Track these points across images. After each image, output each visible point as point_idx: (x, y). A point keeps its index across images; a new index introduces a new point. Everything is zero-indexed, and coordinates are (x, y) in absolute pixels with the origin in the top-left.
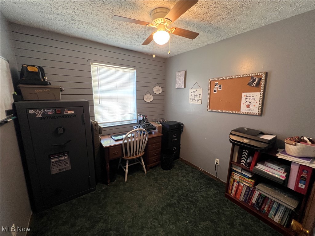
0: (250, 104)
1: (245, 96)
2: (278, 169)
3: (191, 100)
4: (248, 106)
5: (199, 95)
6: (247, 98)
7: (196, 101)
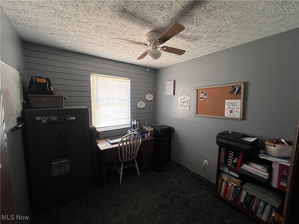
1: (228, 103)
2: (261, 169)
3: (180, 106)
4: (231, 112)
5: (187, 101)
7: (185, 107)
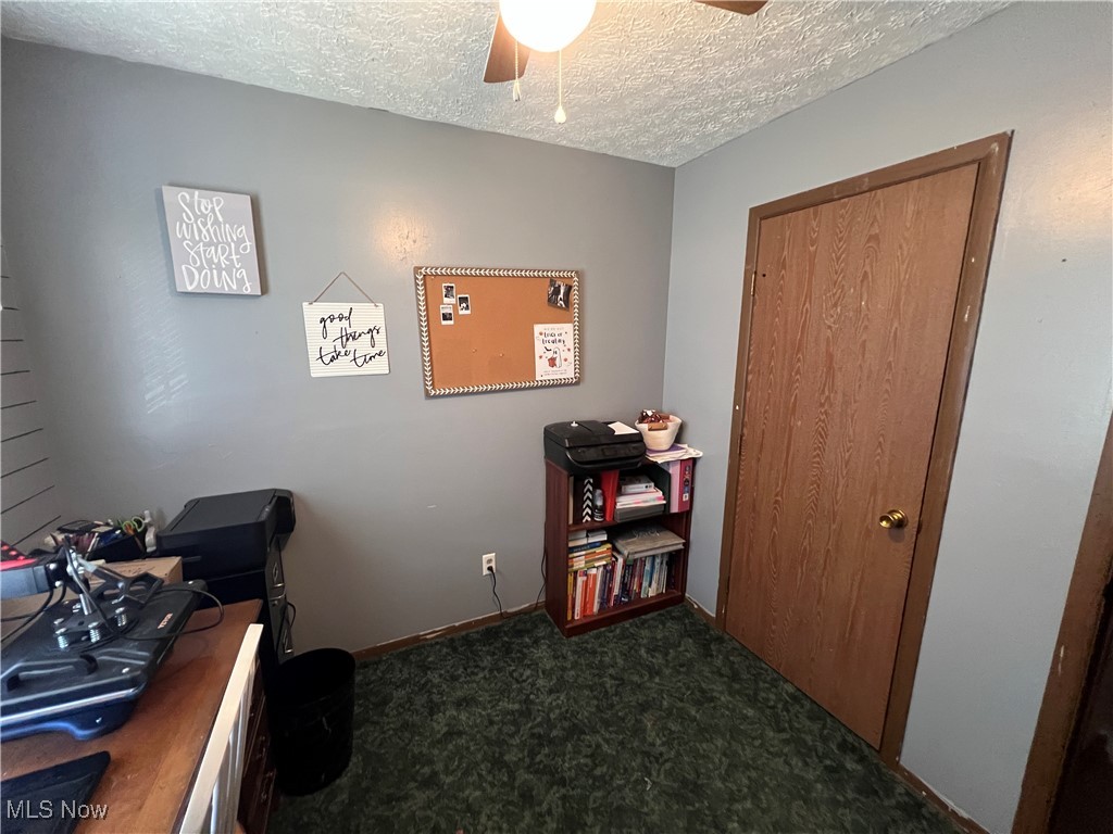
0: (555, 356)
1: (541, 334)
2: (644, 489)
3: (327, 359)
4: (552, 362)
5: (370, 331)
6: (547, 339)
7: (360, 361)
